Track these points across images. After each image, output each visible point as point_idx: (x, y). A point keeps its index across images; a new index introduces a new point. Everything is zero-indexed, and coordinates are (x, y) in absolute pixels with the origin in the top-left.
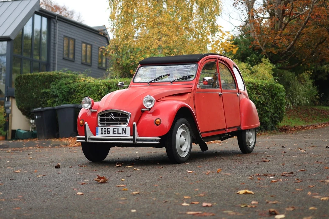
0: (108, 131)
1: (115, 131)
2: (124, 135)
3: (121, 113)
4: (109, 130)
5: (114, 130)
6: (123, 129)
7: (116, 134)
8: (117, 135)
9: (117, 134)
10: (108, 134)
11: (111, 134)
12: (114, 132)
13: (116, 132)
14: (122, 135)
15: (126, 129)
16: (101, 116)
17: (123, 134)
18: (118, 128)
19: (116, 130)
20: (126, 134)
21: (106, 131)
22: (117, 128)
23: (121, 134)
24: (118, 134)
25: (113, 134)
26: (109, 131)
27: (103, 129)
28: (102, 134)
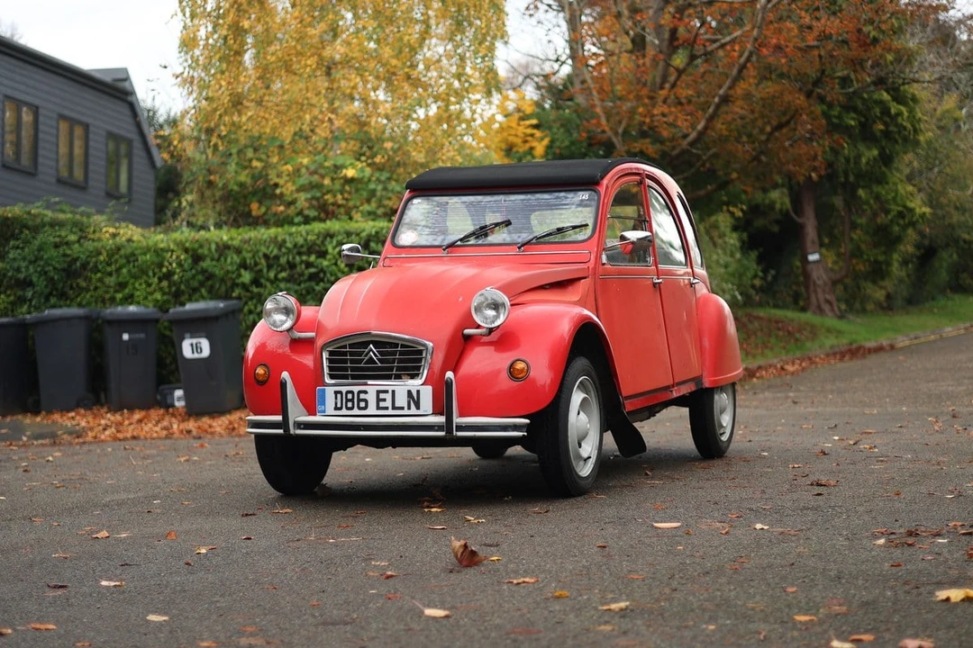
0: (359, 400)
1: (384, 400)
2: (413, 411)
3: (401, 343)
4: (362, 396)
5: (382, 396)
6: (410, 392)
7: (387, 408)
8: (390, 412)
9: (390, 408)
10: (360, 408)
11: (372, 410)
12: (382, 404)
13: (388, 403)
14: (406, 412)
15: (418, 392)
16: (331, 353)
17: (409, 408)
18: (393, 392)
19: (388, 397)
20: (418, 408)
21: (352, 400)
22: (390, 392)
23: (402, 408)
24: (394, 408)
25: (378, 408)
26: (365, 401)
27: (341, 392)
28: (341, 409)
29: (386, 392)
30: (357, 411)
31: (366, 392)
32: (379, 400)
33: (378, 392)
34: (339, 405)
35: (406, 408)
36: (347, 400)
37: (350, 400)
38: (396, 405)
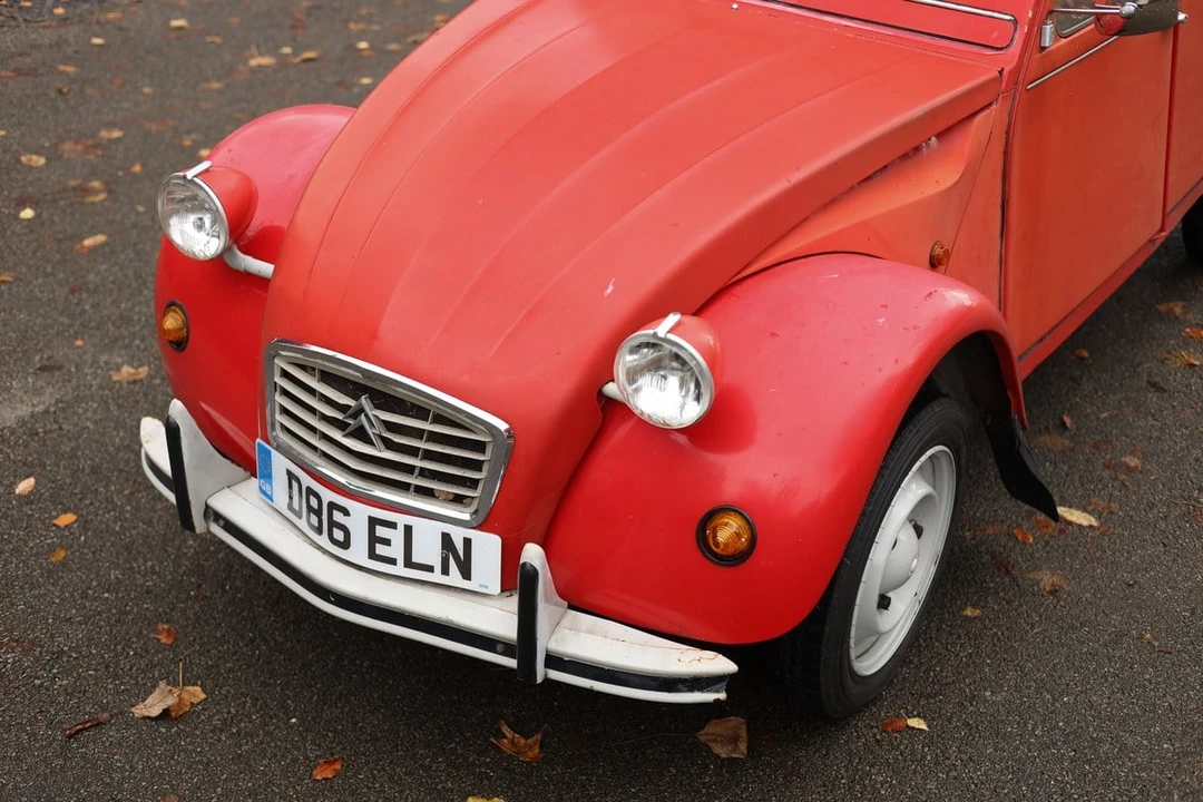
0: (332, 525)
1: (387, 542)
2: (455, 577)
4: (338, 519)
5: (381, 531)
7: (393, 561)
8: (400, 570)
9: (401, 561)
11: (357, 554)
12: (381, 549)
13: (396, 550)
14: (437, 577)
17: (445, 571)
18: (408, 530)
19: (397, 536)
20: (466, 574)
22: (401, 529)
23: (430, 569)
24: (409, 563)
25: (373, 555)
29: (392, 525)
30: (328, 543)
31: (346, 513)
32: (373, 540)
33: (373, 522)
35: (438, 568)
37: (314, 510)
38: (415, 559)
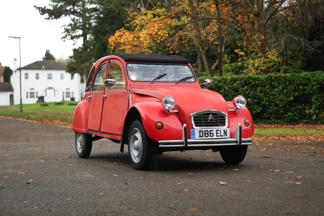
0: (211, 134)
1: (218, 133)
3: (219, 114)
4: (211, 132)
6: (224, 130)
8: (220, 137)
10: (211, 136)
11: (215, 137)
12: (218, 135)
14: (223, 137)
15: (226, 130)
16: (194, 117)
18: (220, 130)
21: (208, 134)
25: (217, 136)
26: (213, 134)
27: (202, 131)
28: (203, 136)
30: (209, 137)
31: (213, 131)
33: (217, 130)
34: (201, 135)
36: (205, 134)
37: (207, 134)
38: (221, 135)
